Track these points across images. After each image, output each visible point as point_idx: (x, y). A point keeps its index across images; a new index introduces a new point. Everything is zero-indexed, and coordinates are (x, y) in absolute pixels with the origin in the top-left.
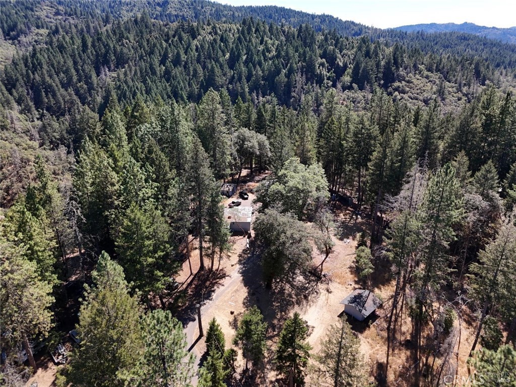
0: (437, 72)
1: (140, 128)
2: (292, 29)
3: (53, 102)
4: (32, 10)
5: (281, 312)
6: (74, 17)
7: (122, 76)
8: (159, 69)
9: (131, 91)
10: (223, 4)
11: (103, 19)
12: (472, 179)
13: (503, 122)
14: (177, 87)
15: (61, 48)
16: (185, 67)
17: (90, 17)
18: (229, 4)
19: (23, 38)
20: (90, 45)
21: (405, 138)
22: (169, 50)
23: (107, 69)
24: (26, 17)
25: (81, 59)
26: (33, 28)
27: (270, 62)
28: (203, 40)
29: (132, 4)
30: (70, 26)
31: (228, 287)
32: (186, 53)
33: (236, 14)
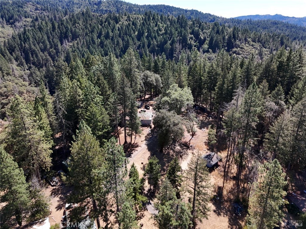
0: (258, 42)
1: (93, 68)
2: (174, 18)
3: (36, 60)
4: (22, 7)
5: (168, 163)
6: (47, 11)
7: (76, 45)
8: (97, 41)
9: (81, 53)
10: (133, 3)
11: (64, 12)
12: (271, 95)
13: (288, 65)
14: (107, 51)
15: (40, 29)
16: (112, 40)
17: (56, 11)
18: (137, 4)
19: (17, 24)
20: (57, 27)
21: (234, 73)
22: (103, 30)
23: (67, 41)
24: (18, 11)
25: (52, 35)
26: (23, 18)
27: (161, 37)
28: (122, 24)
29: (80, 4)
30: (44, 16)
31: (140, 151)
32: (112, 32)
33: (141, 10)
